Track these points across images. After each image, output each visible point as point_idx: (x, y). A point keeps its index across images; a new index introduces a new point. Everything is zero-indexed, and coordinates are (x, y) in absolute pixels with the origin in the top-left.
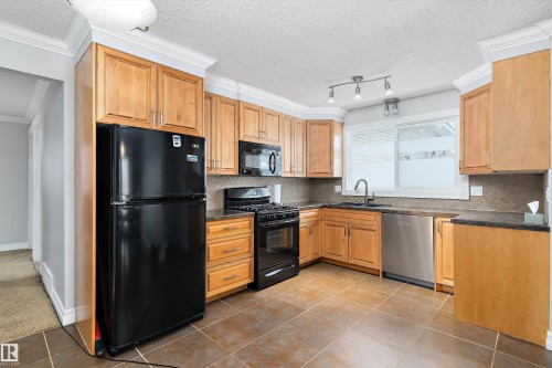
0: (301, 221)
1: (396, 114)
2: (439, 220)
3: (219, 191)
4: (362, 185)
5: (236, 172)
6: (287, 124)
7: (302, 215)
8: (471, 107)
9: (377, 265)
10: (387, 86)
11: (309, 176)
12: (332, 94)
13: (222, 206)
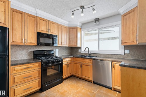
0: (63, 63)
1: (98, 24)
2: (113, 63)
3: (31, 52)
4: (87, 49)
5: (36, 44)
6: (60, 27)
7: (64, 60)
8: (126, 19)
9: (91, 79)
10: (93, 9)
11: (69, 46)
12: (73, 14)
13: (33, 57)
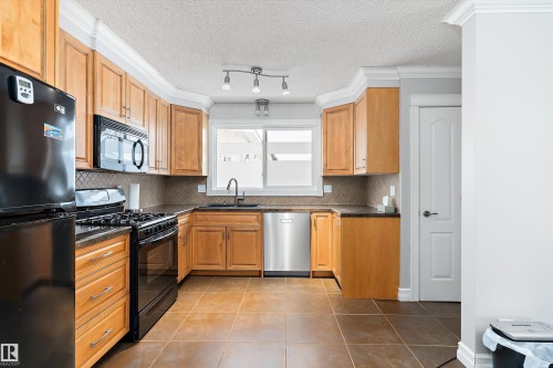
1: (266, 115)
2: (314, 215)
4: (233, 185)
5: (90, 166)
6: (152, 104)
8: (333, 121)
9: (258, 266)
10: (285, 86)
